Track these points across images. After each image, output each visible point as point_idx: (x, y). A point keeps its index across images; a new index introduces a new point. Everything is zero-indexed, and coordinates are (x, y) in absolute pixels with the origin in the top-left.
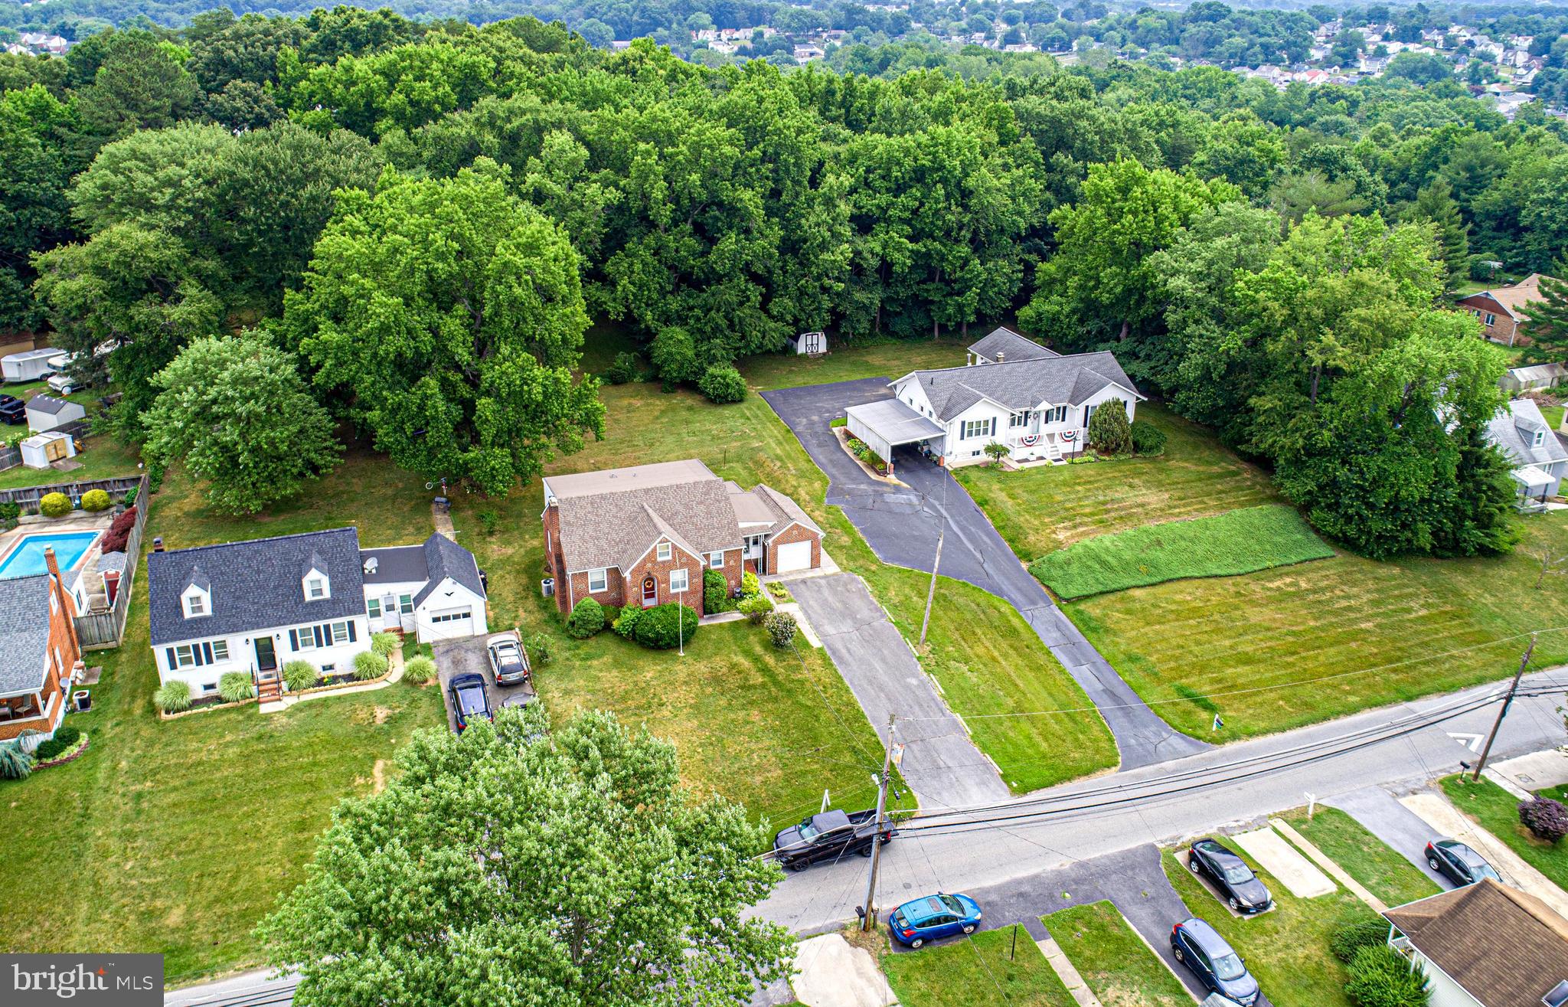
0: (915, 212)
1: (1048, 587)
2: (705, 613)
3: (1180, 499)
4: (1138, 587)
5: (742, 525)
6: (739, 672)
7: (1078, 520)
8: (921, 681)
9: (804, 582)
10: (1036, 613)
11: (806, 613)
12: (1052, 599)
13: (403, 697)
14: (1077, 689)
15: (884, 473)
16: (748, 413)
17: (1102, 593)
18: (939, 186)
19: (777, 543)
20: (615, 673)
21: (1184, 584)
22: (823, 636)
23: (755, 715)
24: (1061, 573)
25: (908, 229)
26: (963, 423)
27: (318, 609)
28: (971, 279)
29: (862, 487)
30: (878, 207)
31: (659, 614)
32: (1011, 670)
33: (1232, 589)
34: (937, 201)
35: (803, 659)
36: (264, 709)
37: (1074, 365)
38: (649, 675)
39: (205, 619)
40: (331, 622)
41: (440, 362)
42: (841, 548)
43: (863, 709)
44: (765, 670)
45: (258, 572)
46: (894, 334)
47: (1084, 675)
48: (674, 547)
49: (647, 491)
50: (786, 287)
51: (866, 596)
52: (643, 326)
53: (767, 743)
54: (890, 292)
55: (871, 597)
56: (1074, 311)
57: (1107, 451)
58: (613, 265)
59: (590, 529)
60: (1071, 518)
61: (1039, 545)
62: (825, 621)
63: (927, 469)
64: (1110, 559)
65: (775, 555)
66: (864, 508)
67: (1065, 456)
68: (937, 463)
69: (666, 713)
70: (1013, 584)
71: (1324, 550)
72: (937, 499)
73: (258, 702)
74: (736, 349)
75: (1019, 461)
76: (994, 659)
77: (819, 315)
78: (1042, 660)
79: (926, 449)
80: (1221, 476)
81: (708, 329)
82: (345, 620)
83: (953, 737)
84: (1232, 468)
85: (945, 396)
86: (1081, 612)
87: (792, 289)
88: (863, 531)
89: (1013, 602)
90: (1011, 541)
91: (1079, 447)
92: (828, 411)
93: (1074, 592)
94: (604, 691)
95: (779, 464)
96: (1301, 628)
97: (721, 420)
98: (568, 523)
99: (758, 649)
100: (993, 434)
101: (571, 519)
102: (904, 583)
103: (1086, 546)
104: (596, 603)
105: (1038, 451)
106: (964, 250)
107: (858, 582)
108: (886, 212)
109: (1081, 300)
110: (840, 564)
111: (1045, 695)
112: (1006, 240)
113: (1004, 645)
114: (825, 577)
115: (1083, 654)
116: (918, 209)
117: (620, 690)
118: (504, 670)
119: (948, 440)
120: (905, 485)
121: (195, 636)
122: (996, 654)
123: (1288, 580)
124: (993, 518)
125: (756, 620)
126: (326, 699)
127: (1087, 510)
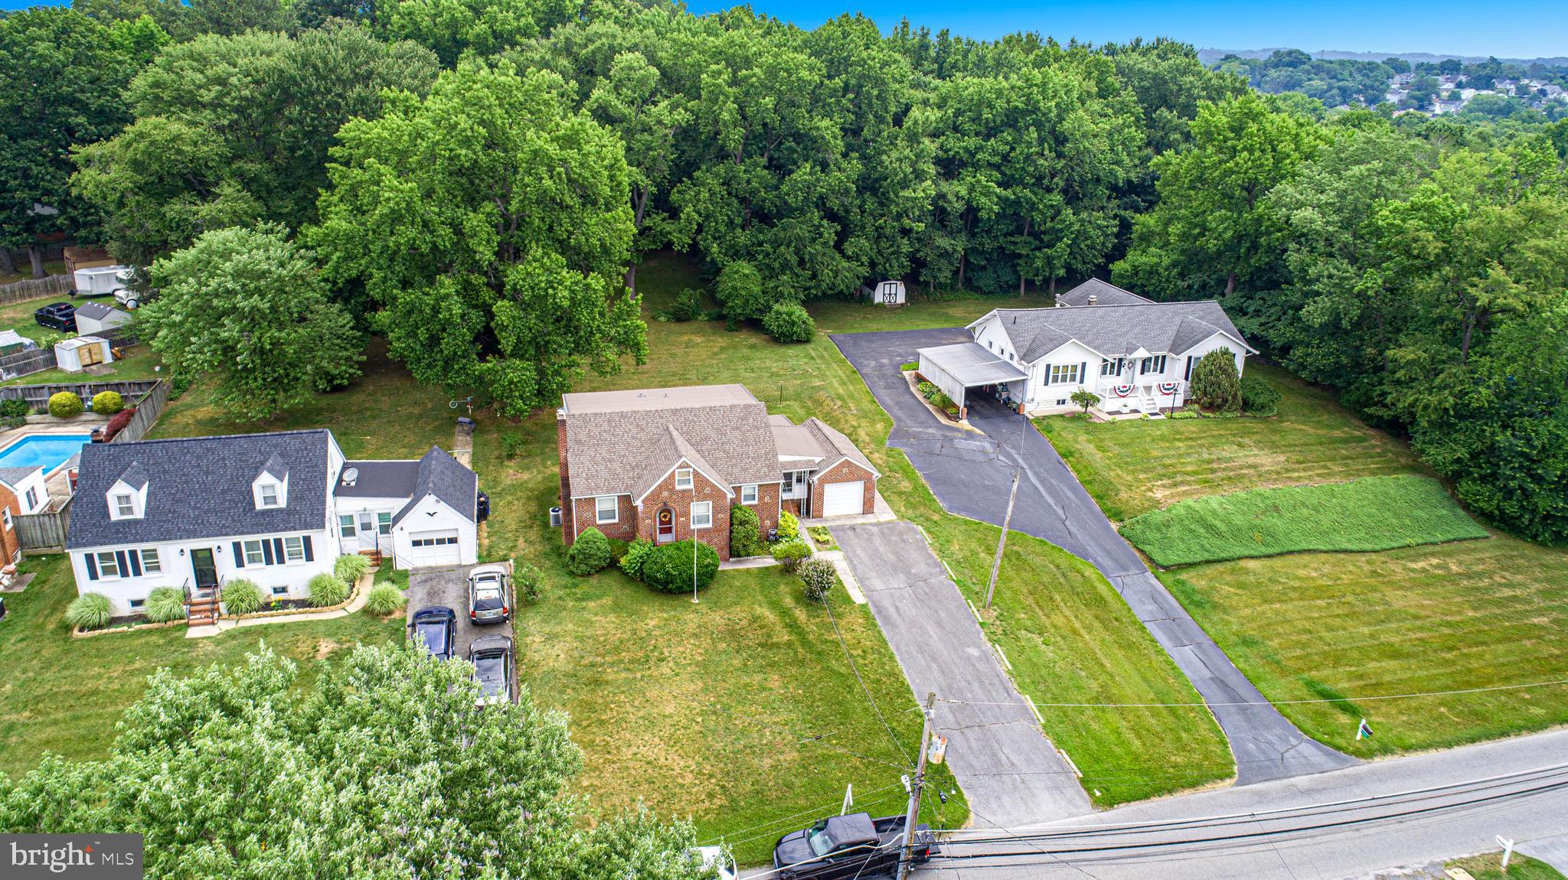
0: (1005, 157)
1: (1142, 552)
2: (731, 555)
3: (1298, 462)
4: (1252, 557)
5: (782, 458)
6: (761, 627)
7: (1179, 479)
8: (984, 653)
9: (853, 528)
10: (1127, 580)
11: (851, 562)
12: (1147, 565)
13: (358, 630)
14: (1179, 675)
15: (956, 418)
16: (813, 354)
17: (1208, 562)
18: (1032, 129)
19: (823, 481)
20: (612, 617)
21: (1306, 558)
22: (867, 590)
23: (774, 680)
24: (1158, 536)
25: (996, 175)
26: (1048, 367)
27: (270, 520)
28: (1061, 230)
29: (930, 430)
30: (966, 149)
31: (672, 552)
32: (1095, 645)
33: (1367, 568)
34: (1029, 145)
35: (840, 616)
36: (192, 633)
37: (1176, 314)
38: (652, 623)
39: (136, 522)
40: (283, 536)
41: (462, 264)
42: (900, 493)
43: (908, 681)
44: (793, 626)
45: (207, 473)
46: (978, 290)
47: (1187, 659)
48: (696, 474)
49: (675, 412)
50: (863, 227)
51: (924, 549)
52: (708, 259)
53: (783, 716)
54: (975, 243)
55: (930, 550)
56: (1175, 264)
57: (1211, 407)
58: (679, 192)
59: (604, 451)
60: (1171, 476)
61: (1132, 503)
62: (874, 574)
63: (1005, 417)
64: (1217, 523)
65: (822, 495)
66: (931, 453)
67: (1163, 410)
68: (1017, 411)
69: (665, 669)
70: (1100, 546)
71: (1476, 530)
72: (1014, 447)
73: (188, 625)
74: (806, 289)
75: (1110, 413)
76: (1075, 632)
77: (897, 259)
78: (1134, 636)
79: (1004, 395)
80: (1345, 441)
81: (776, 265)
82: (300, 534)
83: (1020, 726)
84: (1357, 433)
85: (1030, 337)
86: (1183, 583)
87: (869, 229)
88: (927, 477)
89: (1098, 565)
90: (1099, 497)
91: (1179, 403)
92: (900, 355)
93: (1174, 558)
94: (595, 639)
95: (839, 403)
96: (1458, 618)
97: (784, 360)
98: (578, 442)
99: (788, 601)
100: (1082, 381)
101: (583, 437)
102: (970, 537)
103: (1189, 507)
104: (601, 535)
105: (1132, 402)
106: (1056, 198)
107: (916, 532)
108: (973, 155)
109: (1183, 252)
110: (897, 512)
111: (1137, 679)
112: (1102, 191)
113: (1088, 615)
114: (878, 524)
115: (1185, 633)
116: (1008, 154)
117: (614, 640)
118: (480, 605)
119: (1030, 385)
120: (978, 431)
121: (119, 542)
122: (1078, 625)
123: (1435, 561)
124: (1078, 472)
125: (789, 567)
126: (267, 627)
127: (1189, 468)
